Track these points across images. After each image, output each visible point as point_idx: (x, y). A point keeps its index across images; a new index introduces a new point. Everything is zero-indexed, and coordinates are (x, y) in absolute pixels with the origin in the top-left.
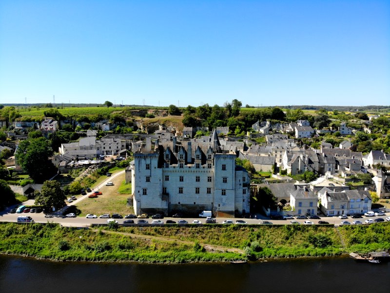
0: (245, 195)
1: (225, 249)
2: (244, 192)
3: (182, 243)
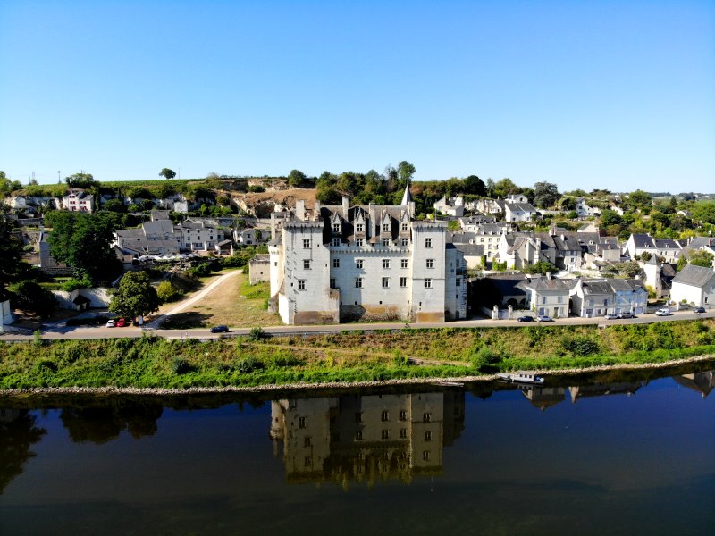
0: (459, 288)
1: (442, 361)
2: (458, 284)
3: (373, 356)
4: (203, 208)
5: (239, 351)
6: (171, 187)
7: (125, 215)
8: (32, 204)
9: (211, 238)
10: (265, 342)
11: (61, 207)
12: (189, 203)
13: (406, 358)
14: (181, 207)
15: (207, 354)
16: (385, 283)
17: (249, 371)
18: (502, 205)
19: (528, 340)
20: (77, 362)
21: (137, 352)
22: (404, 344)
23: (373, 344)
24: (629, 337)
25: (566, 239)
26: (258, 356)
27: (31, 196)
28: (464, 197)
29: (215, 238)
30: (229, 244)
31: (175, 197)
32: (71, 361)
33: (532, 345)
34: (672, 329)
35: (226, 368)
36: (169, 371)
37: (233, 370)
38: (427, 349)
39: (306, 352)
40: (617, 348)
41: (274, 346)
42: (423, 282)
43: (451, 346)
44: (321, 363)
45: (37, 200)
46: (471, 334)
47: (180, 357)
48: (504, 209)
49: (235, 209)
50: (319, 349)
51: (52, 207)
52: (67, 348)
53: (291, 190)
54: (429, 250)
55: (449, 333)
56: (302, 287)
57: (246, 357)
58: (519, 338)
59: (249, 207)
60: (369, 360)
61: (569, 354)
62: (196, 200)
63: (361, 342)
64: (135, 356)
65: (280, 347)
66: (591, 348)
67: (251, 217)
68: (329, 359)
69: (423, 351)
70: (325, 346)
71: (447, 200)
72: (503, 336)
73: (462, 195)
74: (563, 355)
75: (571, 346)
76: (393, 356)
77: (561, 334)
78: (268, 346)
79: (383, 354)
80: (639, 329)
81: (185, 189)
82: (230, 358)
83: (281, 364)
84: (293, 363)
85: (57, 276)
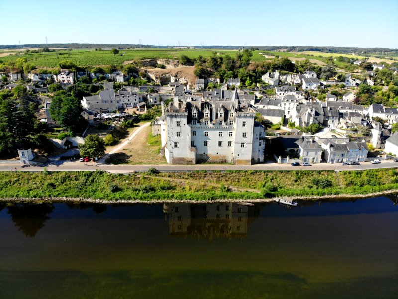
0: (260, 146)
1: (246, 190)
2: (260, 144)
3: (210, 185)
4: (132, 80)
5: (143, 181)
6: (115, 67)
7: (91, 85)
8: (42, 79)
9: (136, 100)
10: (156, 176)
11: (57, 80)
12: (125, 76)
13: (226, 186)
14: (120, 79)
15: (127, 182)
16: (220, 143)
17: (147, 192)
18: (301, 78)
19: (293, 179)
20: (65, 183)
21: (94, 179)
22: (227, 179)
23: (211, 178)
24: (351, 178)
25: (331, 109)
26: (153, 184)
27: (41, 74)
28: (280, 72)
29: (138, 100)
30: (144, 105)
31: (117, 72)
32: (62, 183)
33: (296, 181)
34: (377, 174)
35: (136, 190)
36: (109, 190)
37: (140, 191)
38: (239, 182)
39: (176, 182)
40: (343, 184)
41: (160, 178)
42: (240, 144)
43: (252, 181)
44: (183, 189)
45: (44, 76)
46: (263, 174)
47: (114, 184)
48: (302, 81)
49: (149, 79)
50: (183, 181)
51: (53, 80)
52: (60, 176)
53: (181, 67)
54: (244, 128)
55: (251, 173)
56: (176, 145)
57: (146, 184)
58: (289, 177)
59: (157, 78)
60: (207, 188)
61: (315, 187)
62: (128, 74)
63: (205, 177)
64: (92, 181)
65: (164, 179)
66: (329, 184)
67: (158, 85)
68: (187, 187)
69: (236, 183)
70: (187, 179)
71: (270, 74)
72: (280, 176)
73: (279, 71)
74: (312, 187)
75: (317, 183)
76: (220, 186)
77: (313, 175)
78: (157, 178)
79: (215, 185)
80: (357, 174)
81: (122, 68)
82: (139, 184)
83: (163, 188)
84: (169, 188)
85: (55, 127)
